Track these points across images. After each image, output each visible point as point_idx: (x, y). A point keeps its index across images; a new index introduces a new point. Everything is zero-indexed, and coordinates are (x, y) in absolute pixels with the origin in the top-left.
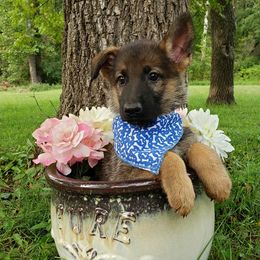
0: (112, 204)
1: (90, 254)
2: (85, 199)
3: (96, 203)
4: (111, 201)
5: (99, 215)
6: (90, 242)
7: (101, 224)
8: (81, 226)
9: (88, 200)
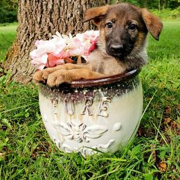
0: (95, 93)
1: (82, 127)
2: (76, 91)
3: (85, 93)
4: (95, 91)
5: (87, 100)
6: (81, 119)
7: (89, 106)
8: (74, 110)
9: (79, 92)
